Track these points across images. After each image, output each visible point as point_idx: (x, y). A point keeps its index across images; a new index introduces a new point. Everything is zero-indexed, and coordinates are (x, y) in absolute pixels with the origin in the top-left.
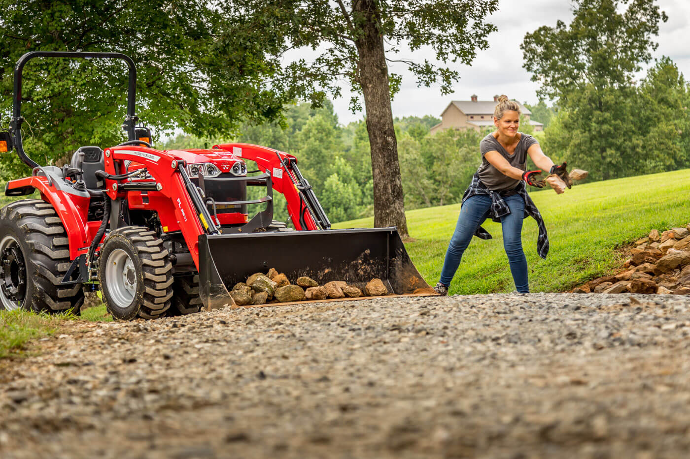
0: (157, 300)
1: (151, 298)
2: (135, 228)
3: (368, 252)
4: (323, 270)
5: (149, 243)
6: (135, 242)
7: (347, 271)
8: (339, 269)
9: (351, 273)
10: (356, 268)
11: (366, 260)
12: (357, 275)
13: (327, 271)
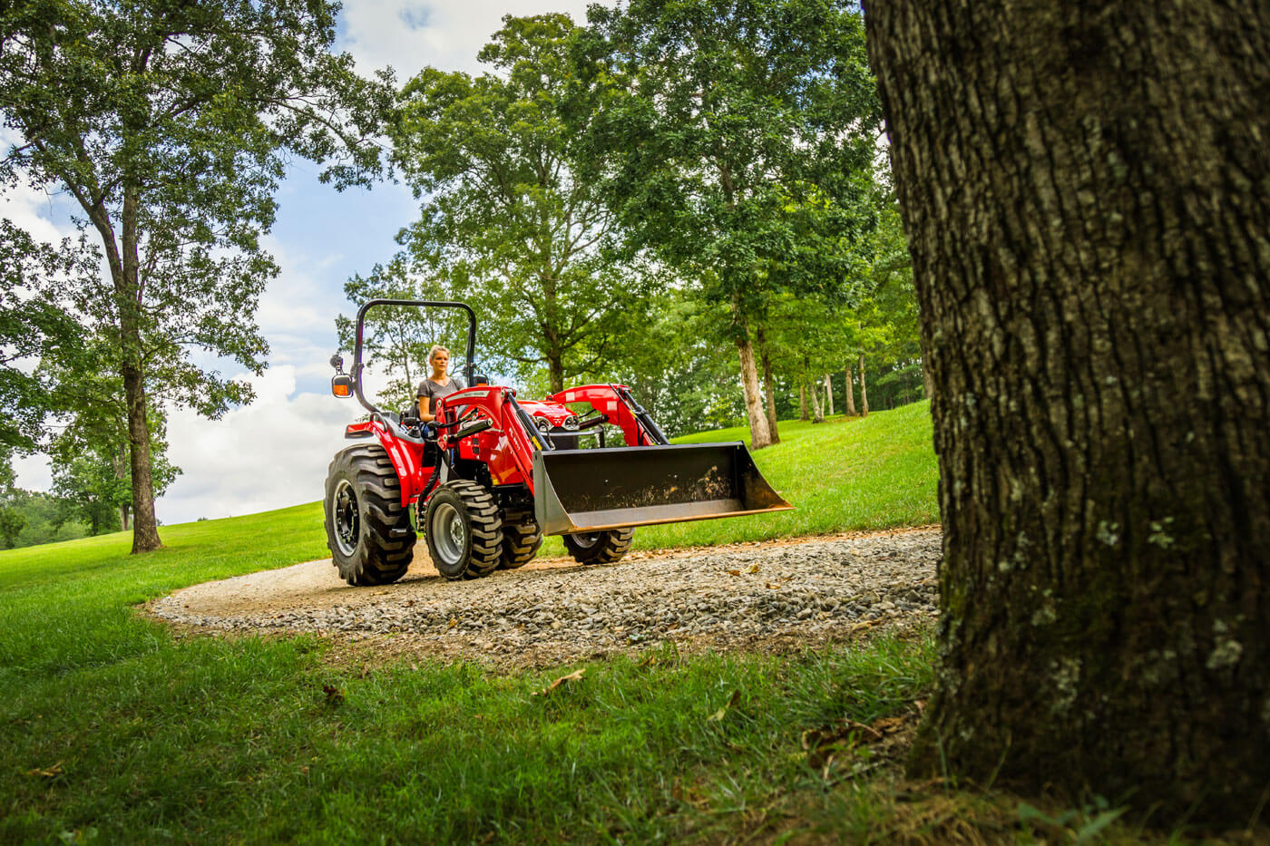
0: (486, 558)
1: (480, 557)
2: (464, 483)
3: (715, 468)
4: (669, 488)
5: (478, 499)
6: (464, 498)
7: (694, 489)
8: (686, 488)
9: (699, 491)
10: (703, 485)
11: (713, 478)
12: (706, 493)
13: (673, 489)
